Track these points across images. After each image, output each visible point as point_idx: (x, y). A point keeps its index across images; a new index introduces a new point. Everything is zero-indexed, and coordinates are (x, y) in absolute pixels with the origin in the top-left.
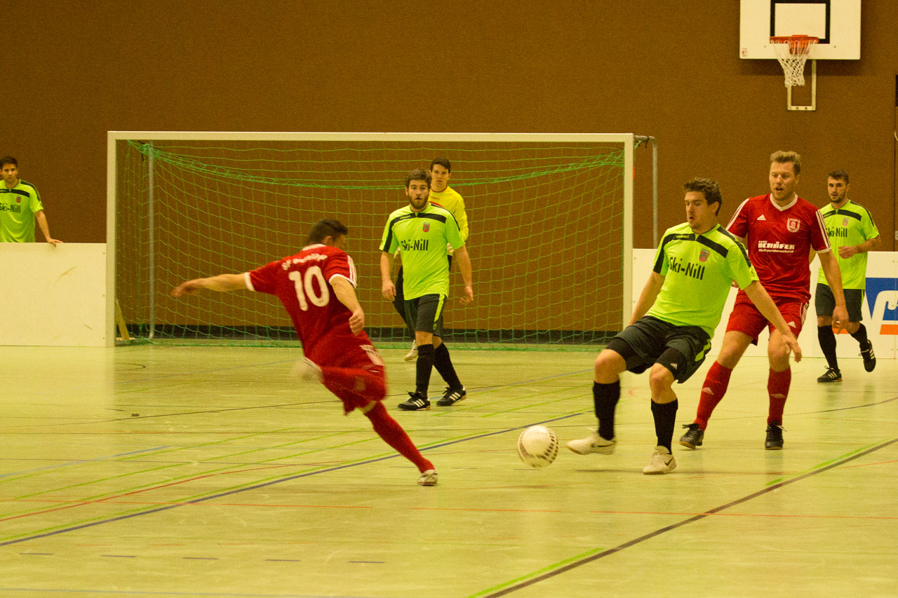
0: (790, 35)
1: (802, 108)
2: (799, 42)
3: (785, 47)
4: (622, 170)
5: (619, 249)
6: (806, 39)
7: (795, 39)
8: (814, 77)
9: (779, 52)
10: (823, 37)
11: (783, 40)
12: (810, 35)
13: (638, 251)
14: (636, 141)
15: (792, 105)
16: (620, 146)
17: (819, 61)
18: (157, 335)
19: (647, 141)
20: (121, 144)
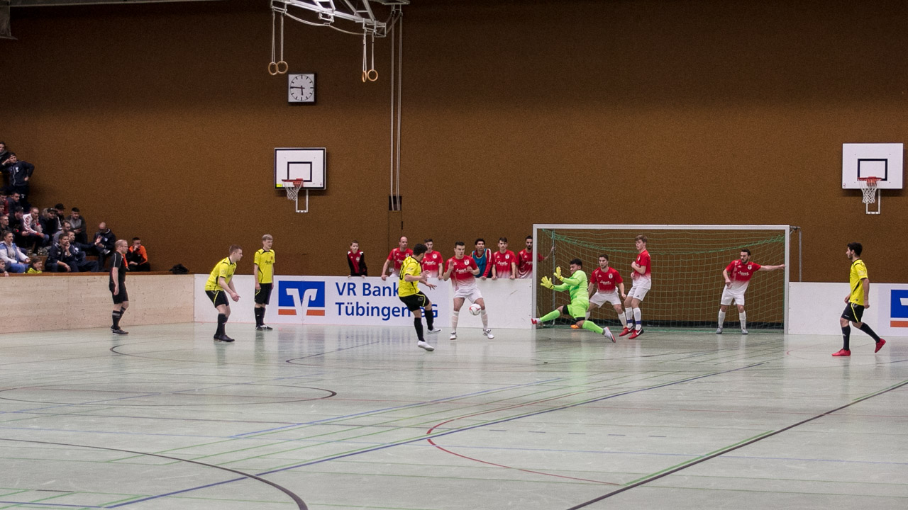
0: (867, 177)
1: (873, 213)
2: (872, 180)
3: (865, 182)
4: (783, 244)
5: (783, 283)
6: (875, 178)
7: (870, 178)
8: (879, 197)
9: (862, 185)
10: (884, 178)
11: (864, 179)
12: (877, 177)
13: (792, 284)
14: (791, 230)
15: (869, 211)
16: (783, 231)
17: (882, 190)
18: (556, 324)
19: (796, 229)
20: (539, 230)
